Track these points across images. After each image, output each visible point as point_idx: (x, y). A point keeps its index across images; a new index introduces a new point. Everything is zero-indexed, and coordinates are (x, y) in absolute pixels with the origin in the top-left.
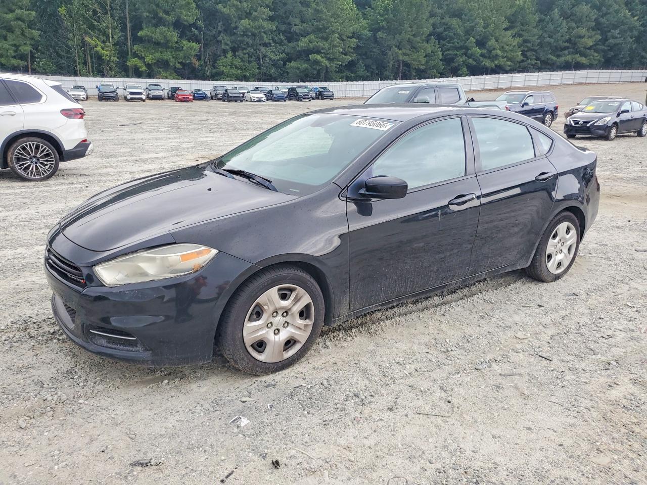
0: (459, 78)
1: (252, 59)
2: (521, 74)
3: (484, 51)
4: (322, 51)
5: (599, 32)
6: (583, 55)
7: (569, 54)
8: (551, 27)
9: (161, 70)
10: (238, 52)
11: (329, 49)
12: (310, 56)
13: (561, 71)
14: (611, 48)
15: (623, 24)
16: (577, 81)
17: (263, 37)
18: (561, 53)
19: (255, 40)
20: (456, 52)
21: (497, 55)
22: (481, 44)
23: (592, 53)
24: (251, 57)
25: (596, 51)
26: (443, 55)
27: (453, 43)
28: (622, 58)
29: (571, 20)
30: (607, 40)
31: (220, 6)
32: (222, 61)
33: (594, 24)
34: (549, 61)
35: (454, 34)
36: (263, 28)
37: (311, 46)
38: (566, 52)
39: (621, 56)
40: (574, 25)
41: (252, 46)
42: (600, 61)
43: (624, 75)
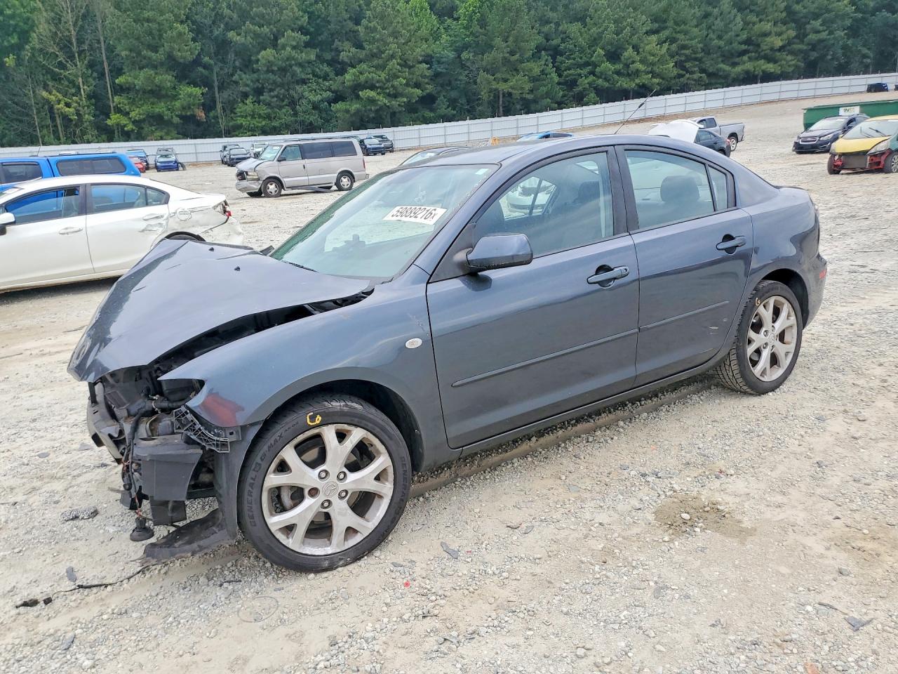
0: (584, 108)
1: (285, 103)
2: (679, 95)
3: (619, 66)
4: (377, 85)
5: (793, 25)
6: (769, 59)
7: (750, 59)
8: (719, 24)
9: (153, 128)
10: (263, 95)
11: (388, 81)
12: (360, 93)
13: (739, 85)
14: (814, 47)
15: (828, 11)
16: (766, 98)
17: (296, 71)
18: (737, 60)
19: (285, 77)
20: (579, 71)
21: (638, 71)
22: (613, 56)
23: (785, 56)
24: (283, 101)
25: (791, 53)
26: (560, 76)
27: (574, 59)
28: (832, 59)
29: (751, 11)
30: (807, 35)
31: (231, 34)
32: (240, 108)
33: (784, 14)
34: (721, 73)
35: (575, 46)
36: (293, 58)
37: (362, 78)
38: (745, 58)
39: (829, 57)
40: (755, 19)
41: (282, 85)
42: (797, 66)
43: (836, 84)
